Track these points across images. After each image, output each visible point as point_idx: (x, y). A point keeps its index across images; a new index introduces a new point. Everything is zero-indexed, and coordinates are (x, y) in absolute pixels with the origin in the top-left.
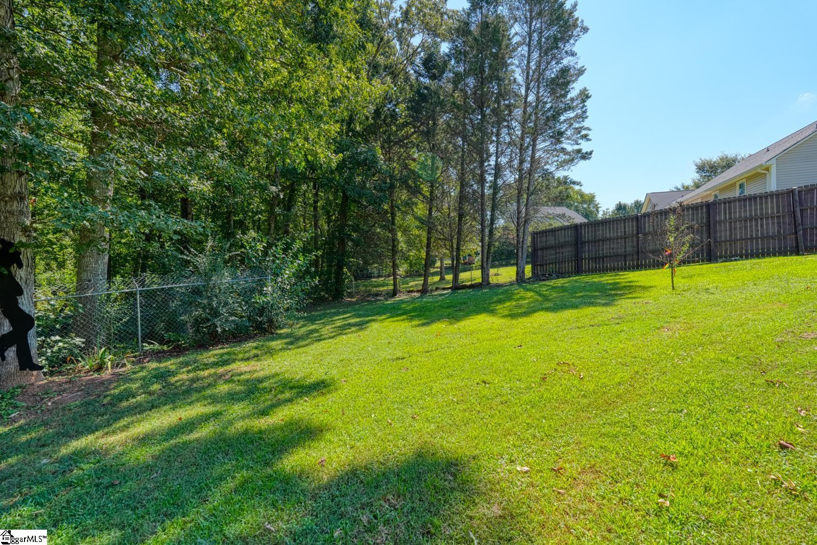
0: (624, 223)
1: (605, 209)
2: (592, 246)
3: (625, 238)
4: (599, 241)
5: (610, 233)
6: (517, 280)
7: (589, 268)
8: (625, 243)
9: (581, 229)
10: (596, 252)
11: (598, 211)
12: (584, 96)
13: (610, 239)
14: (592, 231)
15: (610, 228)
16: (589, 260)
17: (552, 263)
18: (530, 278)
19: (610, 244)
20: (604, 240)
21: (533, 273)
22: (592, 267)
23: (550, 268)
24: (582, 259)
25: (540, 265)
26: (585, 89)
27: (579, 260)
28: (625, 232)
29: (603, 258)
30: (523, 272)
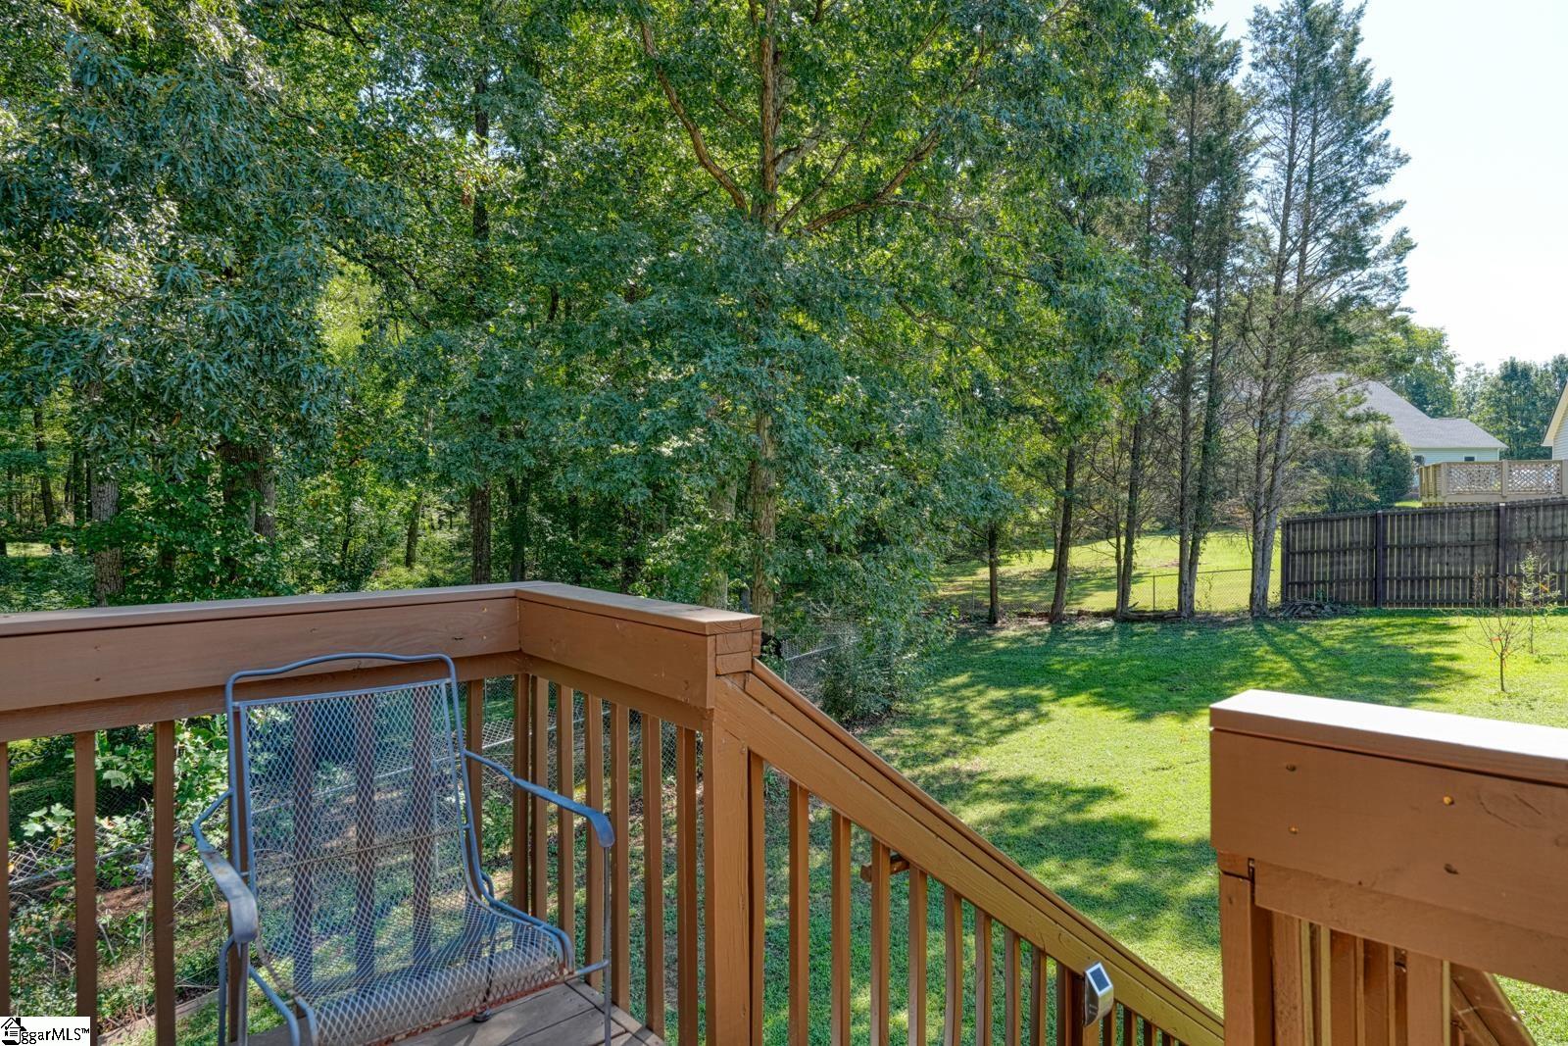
0: (1472, 517)
1: (1471, 365)
2: (1406, 556)
3: (1473, 547)
4: (1420, 547)
5: (1442, 534)
6: (1251, 611)
7: (1398, 597)
8: (1472, 555)
9: (1385, 521)
10: (1413, 567)
11: (1451, 372)
12: (1402, 246)
13: (1443, 546)
14: (1407, 529)
15: (1442, 525)
16: (1399, 582)
17: (1324, 582)
18: (1277, 610)
19: (1442, 555)
20: (1429, 547)
21: (1284, 599)
22: (1405, 596)
23: (1319, 591)
24: (1384, 580)
25: (1299, 584)
26: (1405, 231)
27: (1380, 581)
28: (1473, 534)
29: (1427, 581)
30: (1265, 597)
